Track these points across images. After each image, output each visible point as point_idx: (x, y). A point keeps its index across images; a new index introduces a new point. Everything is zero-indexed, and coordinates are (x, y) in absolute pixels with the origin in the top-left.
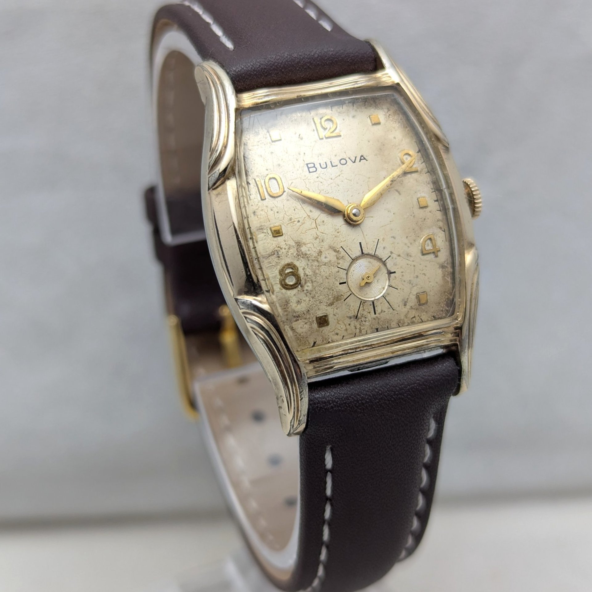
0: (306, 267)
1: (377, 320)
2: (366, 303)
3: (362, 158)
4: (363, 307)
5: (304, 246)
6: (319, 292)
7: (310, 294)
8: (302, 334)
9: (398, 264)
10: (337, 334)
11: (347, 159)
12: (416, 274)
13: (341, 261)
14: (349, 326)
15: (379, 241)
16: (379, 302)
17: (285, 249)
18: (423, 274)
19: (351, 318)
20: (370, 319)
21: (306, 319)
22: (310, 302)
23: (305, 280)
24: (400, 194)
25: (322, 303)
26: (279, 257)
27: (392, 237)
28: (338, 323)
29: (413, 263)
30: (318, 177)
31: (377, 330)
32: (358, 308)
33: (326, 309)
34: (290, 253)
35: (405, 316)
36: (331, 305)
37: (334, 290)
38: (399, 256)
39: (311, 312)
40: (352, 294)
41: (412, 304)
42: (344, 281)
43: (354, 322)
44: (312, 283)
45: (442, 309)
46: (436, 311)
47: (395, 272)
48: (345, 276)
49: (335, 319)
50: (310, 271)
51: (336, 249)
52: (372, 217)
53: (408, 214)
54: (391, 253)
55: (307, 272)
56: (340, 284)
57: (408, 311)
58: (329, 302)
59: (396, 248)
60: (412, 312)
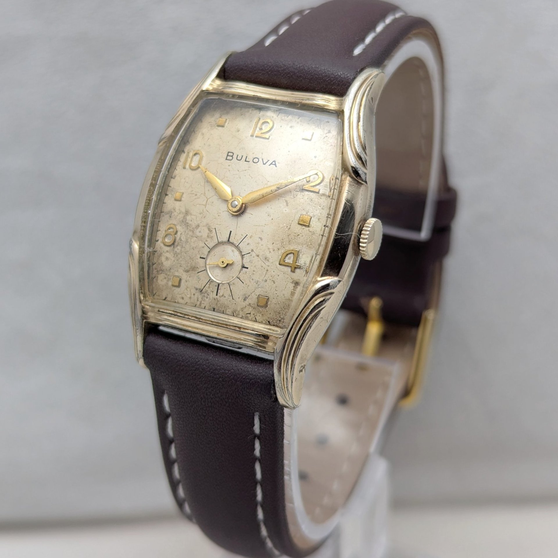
0: (183, 233)
1: (216, 301)
2: (213, 283)
3: (274, 163)
4: (210, 285)
5: (190, 216)
6: (183, 257)
7: (177, 256)
8: (160, 286)
9: (253, 262)
10: (183, 298)
11: (260, 160)
12: (265, 278)
13: (209, 240)
14: (193, 296)
15: (247, 236)
16: (224, 287)
17: (177, 213)
18: (272, 281)
19: (197, 289)
20: (211, 297)
21: (166, 274)
22: (174, 262)
23: (178, 244)
24: (287, 205)
25: (181, 267)
26: (170, 217)
27: (259, 238)
28: (186, 289)
29: (267, 268)
30: (229, 166)
31: (214, 310)
32: (206, 284)
33: (183, 273)
34: (178, 217)
35: (242, 309)
36: (187, 272)
37: (194, 261)
38: (258, 256)
39: (172, 271)
40: (205, 271)
41: (252, 302)
42: (204, 257)
43: (198, 294)
44: (182, 248)
45: (280, 319)
46: (274, 318)
47: (247, 268)
48: (206, 253)
49: (185, 285)
50: (185, 237)
51: (211, 228)
52: (252, 214)
53: (285, 225)
54: (252, 251)
55: (182, 238)
56: (201, 258)
57: (246, 307)
58: (187, 269)
59: (259, 248)
60: (249, 308)
